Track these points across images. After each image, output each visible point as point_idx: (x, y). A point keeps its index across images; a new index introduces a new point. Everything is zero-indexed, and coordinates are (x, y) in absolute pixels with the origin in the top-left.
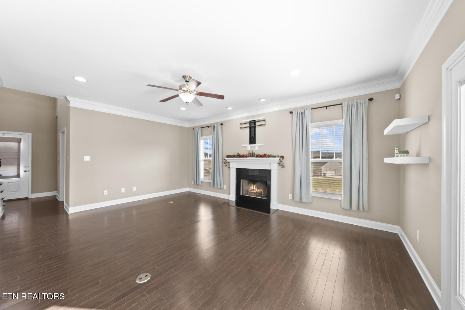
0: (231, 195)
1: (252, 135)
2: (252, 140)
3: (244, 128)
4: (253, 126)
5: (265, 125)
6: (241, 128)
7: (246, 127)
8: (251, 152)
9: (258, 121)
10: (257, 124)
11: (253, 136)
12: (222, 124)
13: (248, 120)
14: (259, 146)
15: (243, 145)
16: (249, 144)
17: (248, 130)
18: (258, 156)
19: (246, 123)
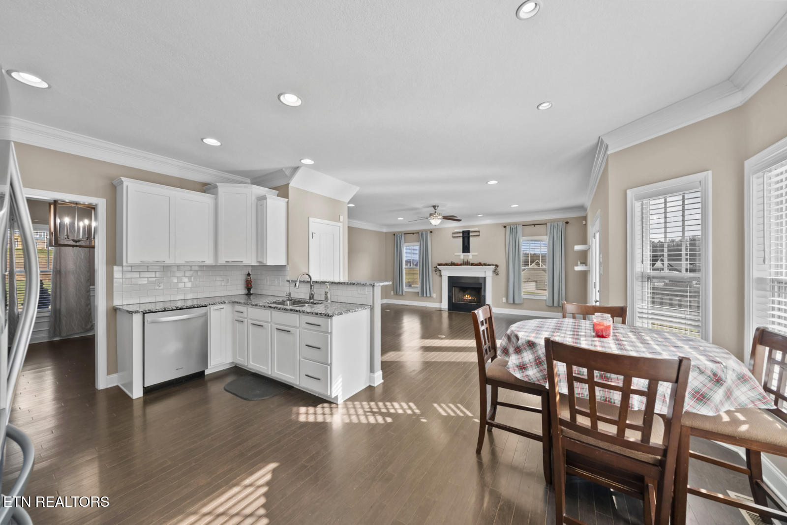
0: (442, 304)
1: (466, 244)
2: (466, 249)
3: (457, 237)
4: (466, 236)
5: (479, 235)
6: (453, 237)
7: (460, 237)
8: (466, 260)
9: (472, 232)
10: (471, 234)
11: (466, 246)
12: (431, 232)
13: (461, 230)
14: (473, 255)
15: (456, 254)
16: (463, 253)
17: (461, 240)
18: (472, 264)
19: (459, 233)
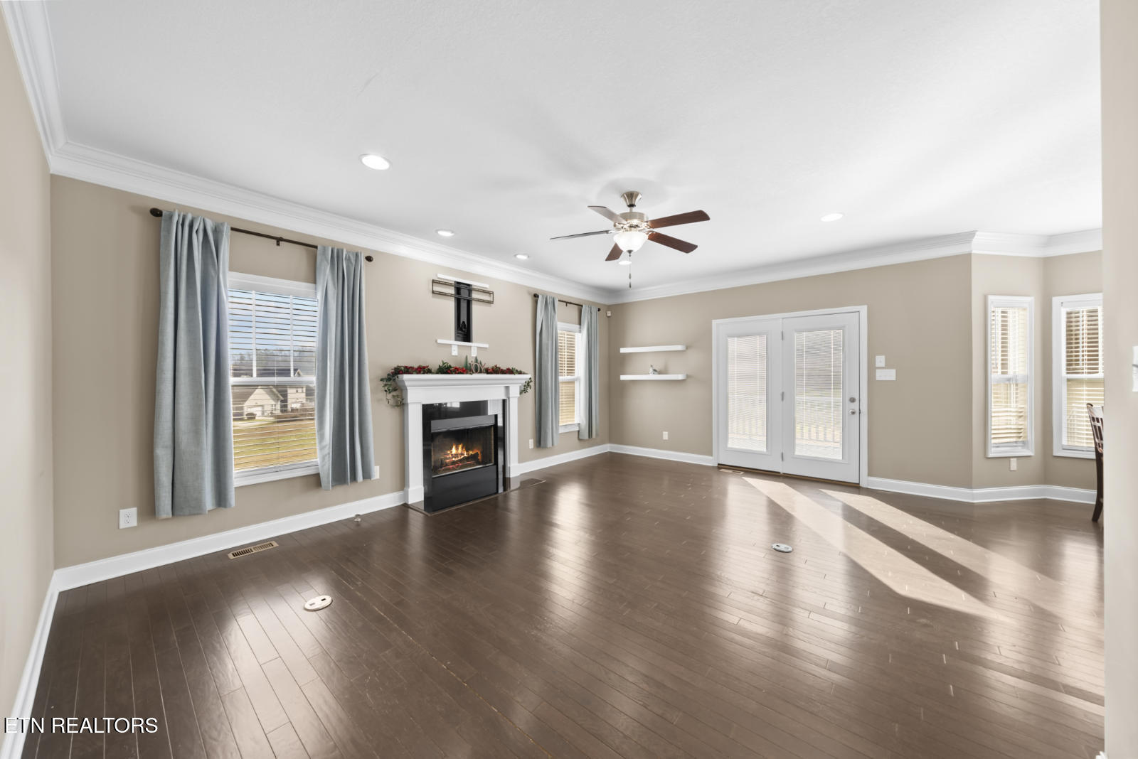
1: (464, 318)
2: (464, 331)
3: (444, 294)
5: (490, 303)
6: (433, 292)
7: (449, 295)
9: (478, 290)
10: (475, 295)
11: (464, 322)
12: (370, 259)
13: (453, 279)
14: (478, 348)
15: (439, 341)
16: (456, 340)
17: (451, 304)
19: (450, 285)
